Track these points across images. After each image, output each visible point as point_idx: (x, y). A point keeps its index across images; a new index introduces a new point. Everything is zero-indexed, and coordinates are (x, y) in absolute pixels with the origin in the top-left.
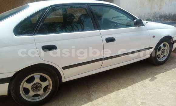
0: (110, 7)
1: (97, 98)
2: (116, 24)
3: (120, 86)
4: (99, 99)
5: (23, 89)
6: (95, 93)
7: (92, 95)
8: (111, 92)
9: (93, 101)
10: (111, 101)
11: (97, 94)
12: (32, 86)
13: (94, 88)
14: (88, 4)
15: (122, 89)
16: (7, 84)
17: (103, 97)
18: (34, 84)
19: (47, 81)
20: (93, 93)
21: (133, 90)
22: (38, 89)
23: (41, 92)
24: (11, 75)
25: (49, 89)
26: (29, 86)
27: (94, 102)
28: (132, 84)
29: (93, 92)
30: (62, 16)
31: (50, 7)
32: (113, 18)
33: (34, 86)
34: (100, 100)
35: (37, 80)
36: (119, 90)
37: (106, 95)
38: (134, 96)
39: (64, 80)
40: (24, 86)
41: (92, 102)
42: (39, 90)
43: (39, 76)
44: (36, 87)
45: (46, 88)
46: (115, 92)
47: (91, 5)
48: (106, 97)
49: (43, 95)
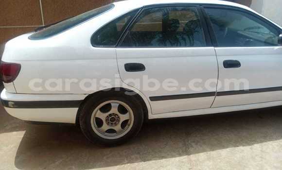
0: (239, 11)
1: (198, 152)
2: (247, 40)
3: (241, 141)
4: (202, 154)
5: (96, 119)
6: (196, 144)
7: (192, 146)
8: (224, 147)
9: (191, 155)
10: (219, 161)
11: (199, 147)
12: (107, 117)
13: (196, 136)
14: (201, 5)
15: (243, 146)
16: (76, 109)
17: (209, 152)
18: (110, 115)
19: (128, 113)
20: (193, 144)
21: (261, 151)
22: (114, 122)
23: (118, 128)
24: (82, 98)
25: (129, 125)
26: (103, 116)
27: (193, 157)
28: (261, 142)
29: (194, 142)
30: (161, 23)
31: (142, 8)
32: (245, 30)
33: (110, 117)
34: (202, 156)
35: (114, 110)
36: (238, 146)
37: (213, 150)
38: (262, 160)
39: (151, 116)
40: (97, 116)
41: (189, 156)
42: (116, 124)
43: (118, 105)
44: (113, 119)
45: (125, 124)
46: (230, 149)
47: (205, 7)
48: (214, 153)
49: (120, 132)
